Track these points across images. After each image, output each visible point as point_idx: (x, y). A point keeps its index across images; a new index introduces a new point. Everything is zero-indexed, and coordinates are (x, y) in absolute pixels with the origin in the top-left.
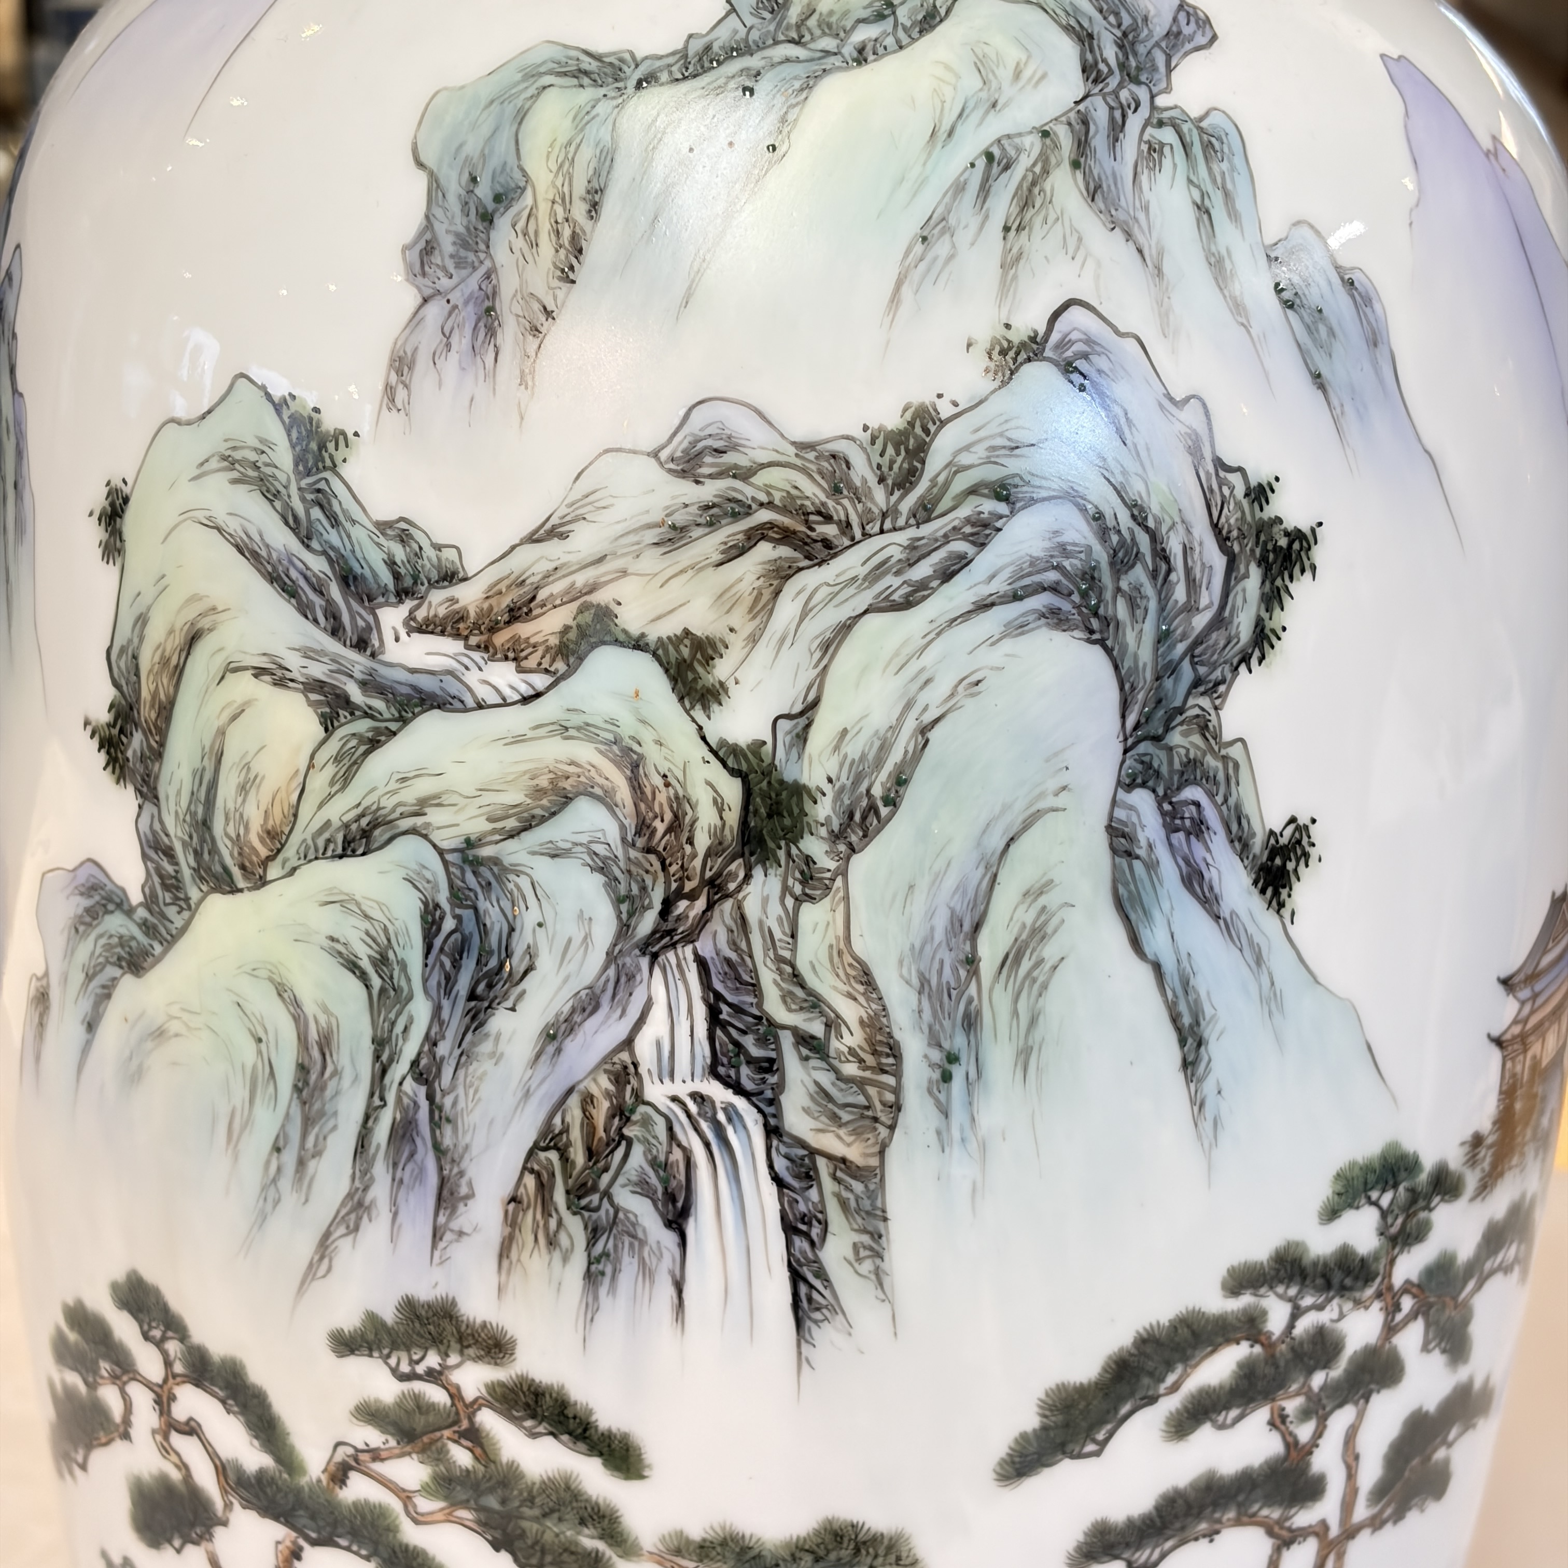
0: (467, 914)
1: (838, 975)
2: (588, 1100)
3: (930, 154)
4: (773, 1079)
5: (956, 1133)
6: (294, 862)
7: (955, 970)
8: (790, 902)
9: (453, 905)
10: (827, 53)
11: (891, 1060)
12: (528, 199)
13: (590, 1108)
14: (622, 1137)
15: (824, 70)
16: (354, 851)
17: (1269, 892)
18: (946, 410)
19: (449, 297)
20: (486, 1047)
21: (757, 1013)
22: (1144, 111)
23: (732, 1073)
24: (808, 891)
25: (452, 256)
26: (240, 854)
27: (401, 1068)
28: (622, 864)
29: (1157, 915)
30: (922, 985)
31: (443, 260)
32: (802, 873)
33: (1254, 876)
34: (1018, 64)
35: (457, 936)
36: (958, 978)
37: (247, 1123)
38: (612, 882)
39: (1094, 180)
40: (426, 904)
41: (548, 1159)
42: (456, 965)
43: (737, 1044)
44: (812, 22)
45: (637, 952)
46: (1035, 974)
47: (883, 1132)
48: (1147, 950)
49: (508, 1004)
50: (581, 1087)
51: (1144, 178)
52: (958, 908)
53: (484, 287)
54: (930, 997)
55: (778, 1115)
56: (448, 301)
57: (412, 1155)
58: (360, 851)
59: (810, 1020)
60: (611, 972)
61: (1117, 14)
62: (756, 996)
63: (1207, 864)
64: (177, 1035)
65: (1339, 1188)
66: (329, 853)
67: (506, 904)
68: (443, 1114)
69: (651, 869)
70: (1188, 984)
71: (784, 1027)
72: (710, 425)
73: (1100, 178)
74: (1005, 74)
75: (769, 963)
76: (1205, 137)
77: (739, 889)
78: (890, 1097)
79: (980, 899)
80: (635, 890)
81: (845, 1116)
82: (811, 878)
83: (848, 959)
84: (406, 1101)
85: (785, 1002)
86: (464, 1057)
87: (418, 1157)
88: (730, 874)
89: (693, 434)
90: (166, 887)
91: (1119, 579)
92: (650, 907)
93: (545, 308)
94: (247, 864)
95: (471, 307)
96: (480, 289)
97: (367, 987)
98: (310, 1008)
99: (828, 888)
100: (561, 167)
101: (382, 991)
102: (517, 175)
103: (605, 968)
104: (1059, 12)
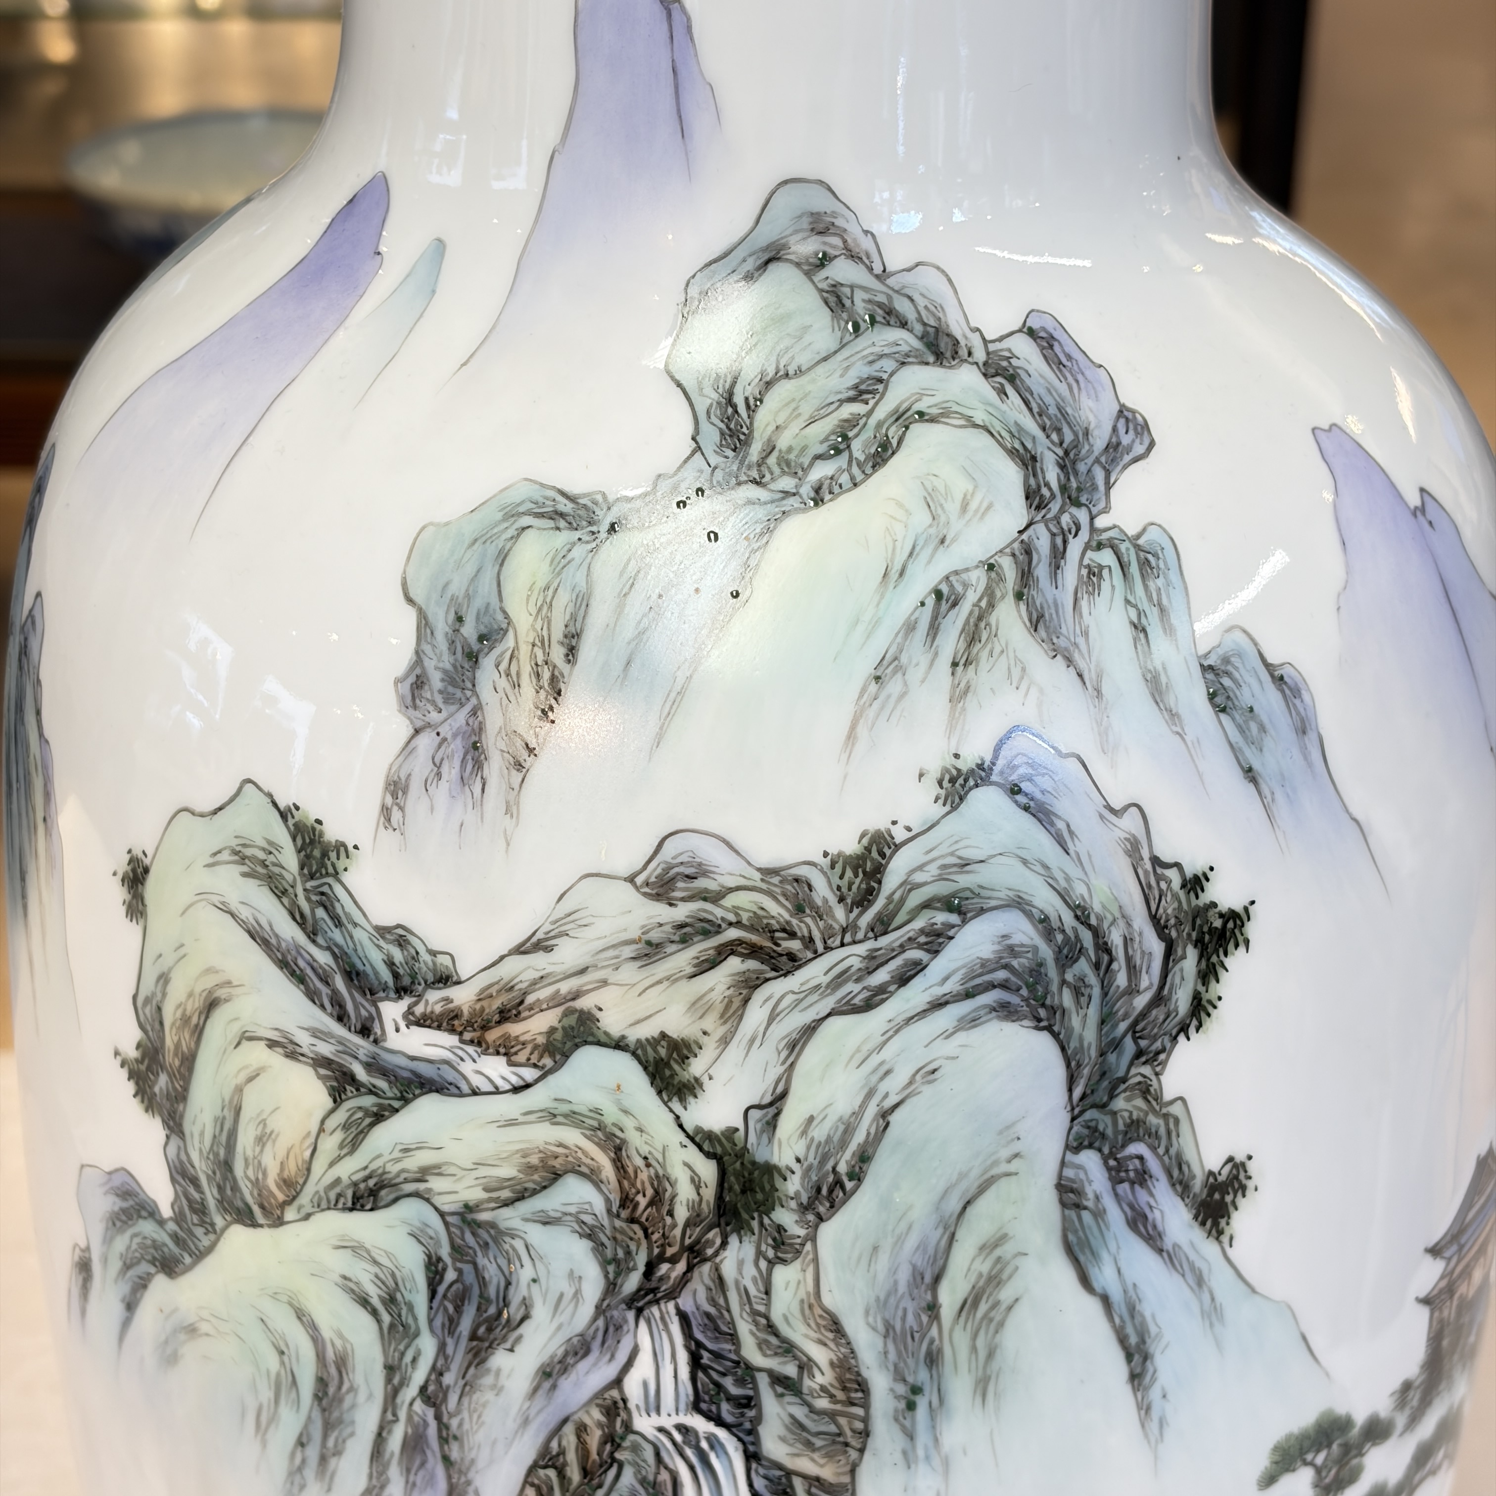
0: (467, 1268)
1: (809, 1325)
2: (581, 1429)
3: (882, 596)
4: (751, 1413)
5: (920, 1452)
6: (308, 1209)
7: (918, 1317)
8: (763, 1264)
9: (454, 1260)
10: (787, 494)
11: (860, 1395)
12: (509, 642)
13: (584, 1436)
14: (614, 1460)
15: (784, 513)
16: (363, 1206)
17: (1209, 1223)
18: (899, 834)
19: (439, 730)
20: (488, 1380)
21: (733, 1357)
22: (1084, 535)
23: (714, 1408)
24: (780, 1255)
25: (440, 692)
26: (259, 1195)
27: (411, 1391)
28: (608, 1232)
29: (1105, 1255)
30: (887, 1331)
31: (432, 695)
32: (774, 1240)
33: (1194, 1211)
34: (965, 495)
35: (458, 1286)
36: (921, 1324)
37: (273, 1418)
38: (599, 1248)
39: (1037, 610)
40: (429, 1257)
41: (547, 1476)
42: (459, 1309)
43: (718, 1385)
44: (772, 460)
45: (624, 1306)
46: (992, 1314)
47: (854, 1454)
48: (1096, 1286)
49: (508, 1345)
50: (576, 1417)
51: (1084, 604)
52: (919, 1264)
53: (471, 723)
54: (894, 1340)
55: (757, 1442)
56: (438, 734)
57: (423, 1464)
58: (368, 1207)
59: (785, 1363)
60: (601, 1323)
61: (1059, 430)
62: (734, 1344)
63: (1151, 1207)
64: (207, 1335)
65: (1277, 1458)
66: (340, 1205)
67: (503, 1262)
68: (450, 1433)
69: (636, 1237)
70: (1134, 1308)
71: (760, 1370)
72: (681, 854)
73: (1042, 607)
74: (953, 507)
75: (745, 1315)
76: (1142, 554)
77: (716, 1253)
78: (859, 1425)
79: (940, 1254)
80: (621, 1254)
81: (818, 1443)
82: (783, 1244)
83: (818, 1311)
84: (416, 1418)
85: (760, 1348)
86: (468, 1387)
87: (429, 1465)
88: (707, 1241)
89: (666, 862)
90: (193, 1210)
91: (1064, 972)
92: (634, 1268)
93: (527, 745)
94: (266, 1204)
95: (459, 741)
96: (468, 724)
97: (379, 1321)
98: (327, 1333)
99: (798, 1253)
100: (540, 610)
101: (392, 1326)
102: (500, 616)
103: (595, 1319)
104: (1005, 434)
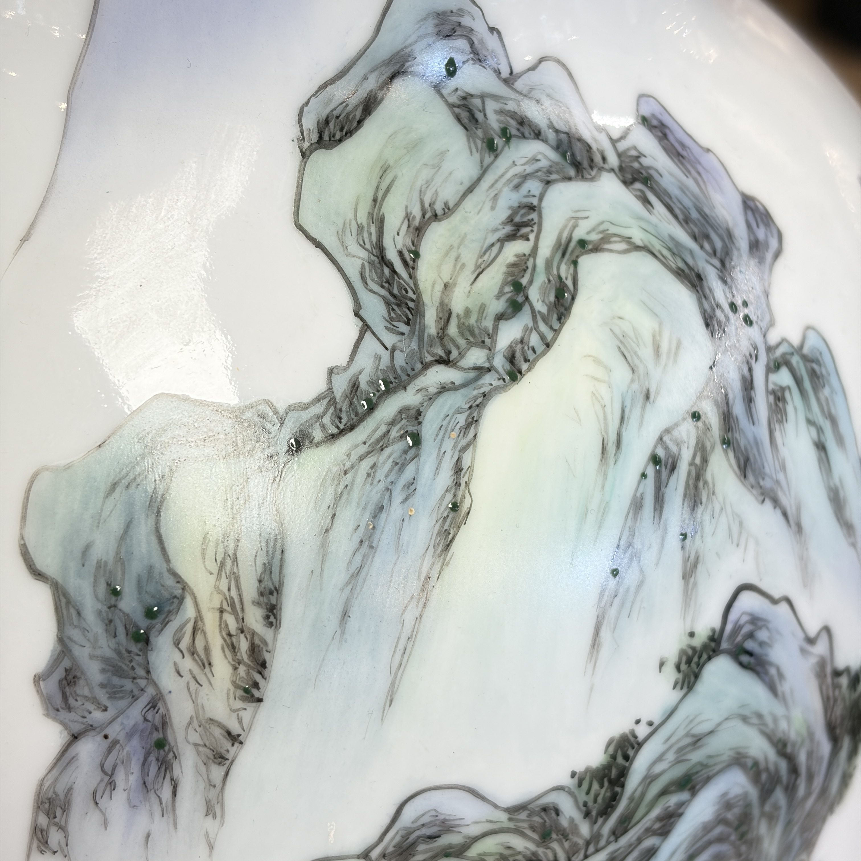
3: (605, 475)
15: (484, 395)
18: (642, 731)
19: (106, 732)
25: (103, 686)
31: (91, 690)
34: (654, 336)
39: (742, 454)
44: (453, 330)
51: (777, 434)
53: (149, 717)
56: (106, 737)
61: (707, 237)
72: (423, 815)
73: (746, 450)
74: (647, 353)
76: (808, 364)
89: (405, 828)
91: (764, 805)
93: (229, 733)
95: (135, 742)
96: (146, 720)
100: (222, 565)
102: (170, 581)
104: (666, 252)
